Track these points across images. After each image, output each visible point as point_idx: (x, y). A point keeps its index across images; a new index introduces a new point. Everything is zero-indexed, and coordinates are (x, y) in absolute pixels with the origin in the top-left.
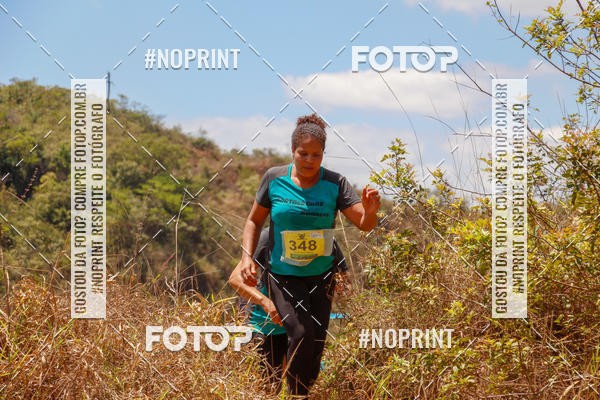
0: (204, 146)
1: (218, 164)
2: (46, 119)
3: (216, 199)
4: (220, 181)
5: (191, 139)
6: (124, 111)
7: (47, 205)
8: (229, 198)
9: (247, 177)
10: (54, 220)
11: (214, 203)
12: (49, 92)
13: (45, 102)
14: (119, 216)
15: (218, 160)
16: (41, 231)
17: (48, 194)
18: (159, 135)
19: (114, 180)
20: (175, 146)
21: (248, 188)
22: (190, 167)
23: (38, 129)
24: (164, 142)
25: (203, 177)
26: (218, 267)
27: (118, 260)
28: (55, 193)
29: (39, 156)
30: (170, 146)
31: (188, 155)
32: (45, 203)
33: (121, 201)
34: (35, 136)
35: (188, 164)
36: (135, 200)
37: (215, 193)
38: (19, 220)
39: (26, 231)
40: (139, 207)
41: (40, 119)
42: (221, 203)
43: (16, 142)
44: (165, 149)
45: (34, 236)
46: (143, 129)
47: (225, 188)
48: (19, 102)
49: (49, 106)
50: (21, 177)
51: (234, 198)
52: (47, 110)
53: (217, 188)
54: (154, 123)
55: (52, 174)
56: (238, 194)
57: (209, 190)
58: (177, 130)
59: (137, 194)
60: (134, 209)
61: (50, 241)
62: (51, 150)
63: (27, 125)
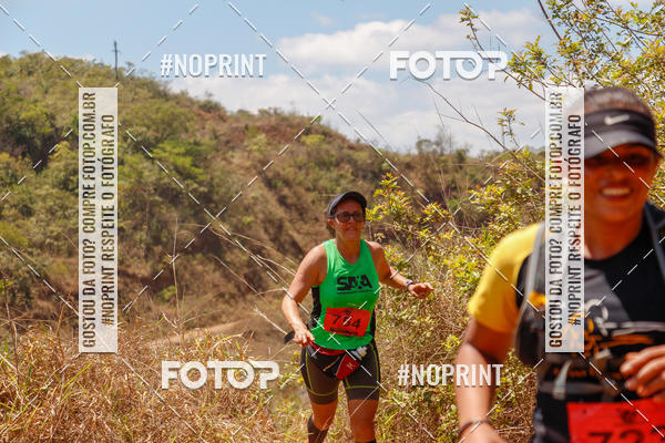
0: (211, 109)
1: (226, 125)
2: (58, 89)
3: (225, 159)
4: (228, 142)
5: (198, 102)
6: (132, 79)
7: (63, 173)
8: (237, 158)
9: (254, 137)
10: (70, 187)
11: (223, 163)
12: (59, 63)
13: (56, 73)
14: (132, 180)
15: (225, 121)
16: (58, 198)
17: (63, 163)
18: (167, 100)
19: (126, 146)
20: (182, 110)
21: (255, 147)
22: (198, 130)
23: (50, 100)
24: (172, 106)
25: (211, 139)
26: (231, 225)
27: (134, 223)
28: (69, 161)
29: (53, 126)
30: (179, 110)
31: (196, 118)
32: (60, 171)
33: (135, 166)
34: (47, 106)
35: (197, 127)
36: (147, 164)
37: (224, 153)
38: (36, 188)
39: (44, 199)
40: (150, 171)
41: (51, 90)
42: (230, 163)
43: (29, 114)
44: (173, 114)
45: (52, 203)
46: (151, 94)
47: (233, 148)
48: (30, 73)
49: (59, 77)
50: (36, 147)
51: (243, 157)
52: (58, 80)
53: (226, 149)
54: (162, 88)
55: (65, 143)
56: (246, 154)
57: (218, 151)
58: (183, 94)
59: (148, 158)
60: (146, 173)
61: (67, 208)
62: (64, 119)
63: (38, 96)
